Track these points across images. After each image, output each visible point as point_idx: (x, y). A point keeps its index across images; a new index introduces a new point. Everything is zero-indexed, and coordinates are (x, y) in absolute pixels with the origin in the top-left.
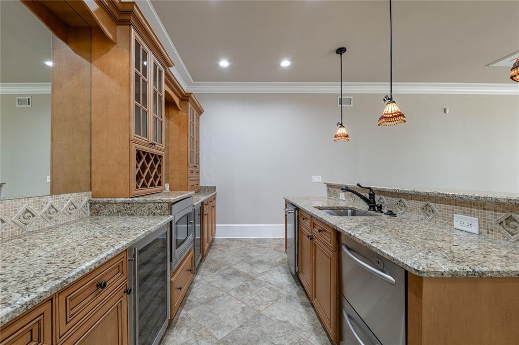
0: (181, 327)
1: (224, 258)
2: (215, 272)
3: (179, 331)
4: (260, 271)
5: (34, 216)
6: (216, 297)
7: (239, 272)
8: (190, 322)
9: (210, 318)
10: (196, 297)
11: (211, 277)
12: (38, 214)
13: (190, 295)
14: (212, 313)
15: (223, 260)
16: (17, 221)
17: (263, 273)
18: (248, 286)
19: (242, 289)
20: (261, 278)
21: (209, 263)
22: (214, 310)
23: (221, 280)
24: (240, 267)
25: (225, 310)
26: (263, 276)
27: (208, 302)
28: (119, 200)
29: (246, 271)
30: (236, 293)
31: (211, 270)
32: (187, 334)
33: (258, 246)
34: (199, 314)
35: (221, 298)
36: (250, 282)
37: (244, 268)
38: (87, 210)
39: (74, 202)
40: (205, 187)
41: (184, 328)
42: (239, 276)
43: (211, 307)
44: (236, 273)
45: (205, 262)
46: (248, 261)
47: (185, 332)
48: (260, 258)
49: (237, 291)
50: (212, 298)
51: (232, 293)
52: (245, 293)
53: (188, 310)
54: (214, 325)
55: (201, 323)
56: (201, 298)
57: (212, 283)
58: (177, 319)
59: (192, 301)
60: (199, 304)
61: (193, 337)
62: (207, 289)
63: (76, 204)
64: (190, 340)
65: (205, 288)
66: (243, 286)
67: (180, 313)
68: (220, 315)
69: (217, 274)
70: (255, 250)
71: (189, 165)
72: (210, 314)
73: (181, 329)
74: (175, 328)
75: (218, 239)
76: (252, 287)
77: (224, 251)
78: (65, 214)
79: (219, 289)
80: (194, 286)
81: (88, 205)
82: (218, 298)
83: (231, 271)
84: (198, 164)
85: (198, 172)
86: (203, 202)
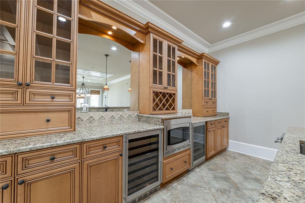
0: (169, 190)
1: (224, 165)
2: (211, 171)
3: (166, 192)
4: (249, 187)
5: (115, 118)
6: (199, 186)
7: (229, 179)
8: (175, 191)
9: (187, 196)
10: (188, 180)
11: (206, 173)
12: (116, 118)
13: (186, 177)
14: (190, 194)
15: (223, 166)
16: (109, 119)
17: (252, 190)
18: (230, 192)
19: (223, 192)
20: (247, 193)
21: (212, 164)
22: (192, 193)
23: (212, 178)
24: (234, 176)
25: (199, 197)
26: (250, 192)
27: (194, 187)
28: (145, 115)
29: (236, 181)
30: (215, 192)
31: (210, 170)
32: (169, 196)
33: (264, 167)
34: (183, 190)
35: (202, 189)
36: (233, 190)
37: (236, 178)
38: (137, 119)
39: (131, 114)
40: (221, 113)
41: (170, 192)
42: (228, 182)
43: (192, 190)
44: (227, 179)
45: (209, 162)
46: (245, 175)
47: (169, 194)
48: (258, 177)
49: (217, 191)
50: (197, 186)
51: (213, 190)
52: (223, 196)
53: (179, 184)
54: (186, 201)
55: (180, 196)
56: (190, 182)
57: (204, 177)
58: (170, 186)
59: (184, 181)
60: (187, 185)
61: (171, 200)
62: (198, 179)
63: (132, 116)
64: (168, 200)
65: (197, 178)
66: (225, 190)
67: (174, 184)
68: (194, 198)
69: (212, 173)
70: (258, 169)
71: (203, 98)
72: (188, 194)
73: (168, 192)
74: (166, 190)
75: (230, 151)
76: (232, 194)
77: (228, 160)
78: (127, 119)
79: (205, 182)
80: (192, 173)
81: (137, 116)
82: (200, 188)
83: (224, 175)
84: (215, 97)
85: (215, 103)
86: (206, 122)
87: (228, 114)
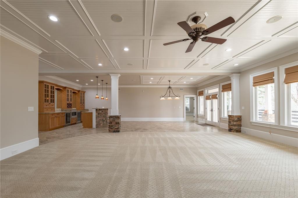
71: (80, 105)
84: (84, 104)
85: (84, 106)
86: (81, 111)
87: (88, 109)
